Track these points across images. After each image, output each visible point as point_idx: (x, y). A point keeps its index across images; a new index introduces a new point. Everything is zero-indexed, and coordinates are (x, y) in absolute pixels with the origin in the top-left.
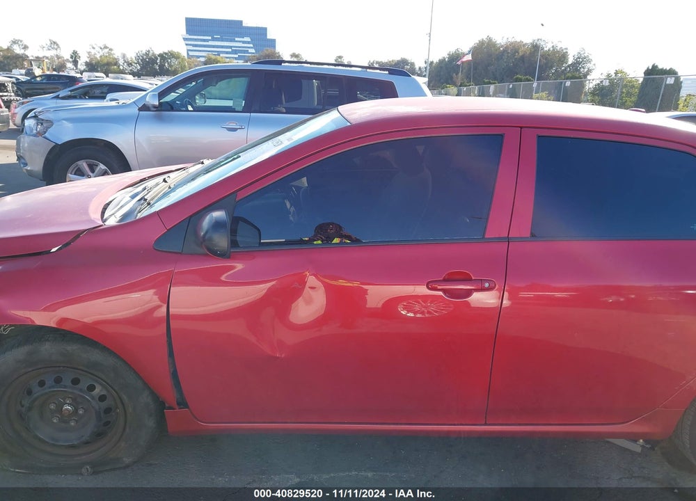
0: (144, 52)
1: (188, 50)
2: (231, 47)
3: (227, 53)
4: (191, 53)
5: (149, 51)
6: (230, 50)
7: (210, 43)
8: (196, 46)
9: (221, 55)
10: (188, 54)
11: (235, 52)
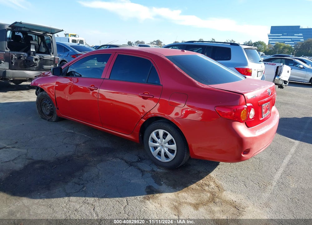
0: (248, 42)
1: (269, 41)
2: (291, 39)
3: (289, 41)
4: (270, 42)
5: (250, 42)
6: (291, 40)
7: (281, 37)
8: (274, 39)
9: (285, 43)
10: (269, 42)
11: (293, 41)
